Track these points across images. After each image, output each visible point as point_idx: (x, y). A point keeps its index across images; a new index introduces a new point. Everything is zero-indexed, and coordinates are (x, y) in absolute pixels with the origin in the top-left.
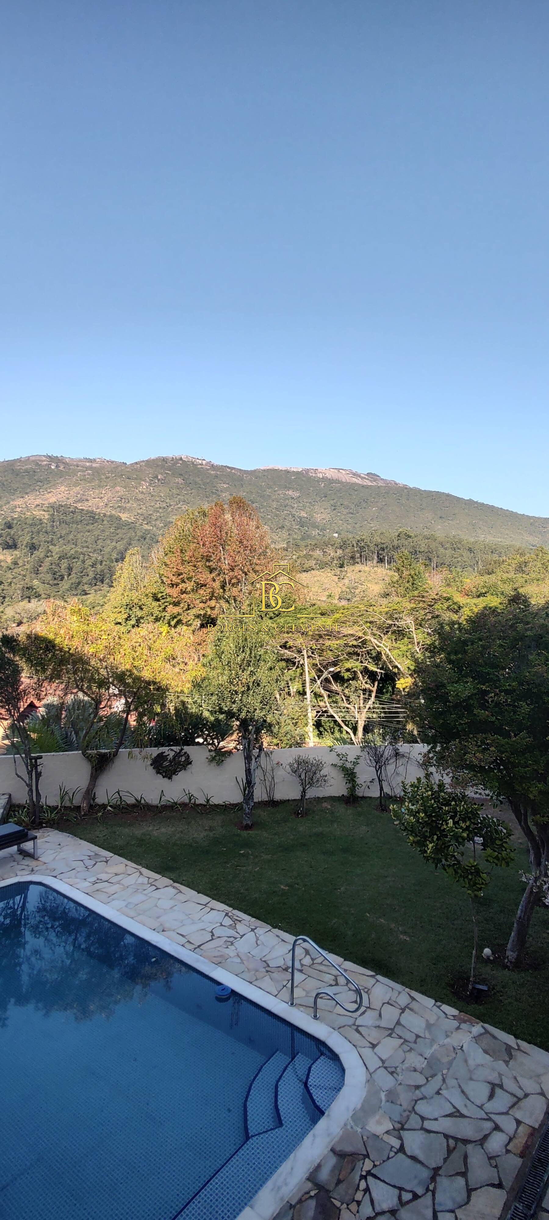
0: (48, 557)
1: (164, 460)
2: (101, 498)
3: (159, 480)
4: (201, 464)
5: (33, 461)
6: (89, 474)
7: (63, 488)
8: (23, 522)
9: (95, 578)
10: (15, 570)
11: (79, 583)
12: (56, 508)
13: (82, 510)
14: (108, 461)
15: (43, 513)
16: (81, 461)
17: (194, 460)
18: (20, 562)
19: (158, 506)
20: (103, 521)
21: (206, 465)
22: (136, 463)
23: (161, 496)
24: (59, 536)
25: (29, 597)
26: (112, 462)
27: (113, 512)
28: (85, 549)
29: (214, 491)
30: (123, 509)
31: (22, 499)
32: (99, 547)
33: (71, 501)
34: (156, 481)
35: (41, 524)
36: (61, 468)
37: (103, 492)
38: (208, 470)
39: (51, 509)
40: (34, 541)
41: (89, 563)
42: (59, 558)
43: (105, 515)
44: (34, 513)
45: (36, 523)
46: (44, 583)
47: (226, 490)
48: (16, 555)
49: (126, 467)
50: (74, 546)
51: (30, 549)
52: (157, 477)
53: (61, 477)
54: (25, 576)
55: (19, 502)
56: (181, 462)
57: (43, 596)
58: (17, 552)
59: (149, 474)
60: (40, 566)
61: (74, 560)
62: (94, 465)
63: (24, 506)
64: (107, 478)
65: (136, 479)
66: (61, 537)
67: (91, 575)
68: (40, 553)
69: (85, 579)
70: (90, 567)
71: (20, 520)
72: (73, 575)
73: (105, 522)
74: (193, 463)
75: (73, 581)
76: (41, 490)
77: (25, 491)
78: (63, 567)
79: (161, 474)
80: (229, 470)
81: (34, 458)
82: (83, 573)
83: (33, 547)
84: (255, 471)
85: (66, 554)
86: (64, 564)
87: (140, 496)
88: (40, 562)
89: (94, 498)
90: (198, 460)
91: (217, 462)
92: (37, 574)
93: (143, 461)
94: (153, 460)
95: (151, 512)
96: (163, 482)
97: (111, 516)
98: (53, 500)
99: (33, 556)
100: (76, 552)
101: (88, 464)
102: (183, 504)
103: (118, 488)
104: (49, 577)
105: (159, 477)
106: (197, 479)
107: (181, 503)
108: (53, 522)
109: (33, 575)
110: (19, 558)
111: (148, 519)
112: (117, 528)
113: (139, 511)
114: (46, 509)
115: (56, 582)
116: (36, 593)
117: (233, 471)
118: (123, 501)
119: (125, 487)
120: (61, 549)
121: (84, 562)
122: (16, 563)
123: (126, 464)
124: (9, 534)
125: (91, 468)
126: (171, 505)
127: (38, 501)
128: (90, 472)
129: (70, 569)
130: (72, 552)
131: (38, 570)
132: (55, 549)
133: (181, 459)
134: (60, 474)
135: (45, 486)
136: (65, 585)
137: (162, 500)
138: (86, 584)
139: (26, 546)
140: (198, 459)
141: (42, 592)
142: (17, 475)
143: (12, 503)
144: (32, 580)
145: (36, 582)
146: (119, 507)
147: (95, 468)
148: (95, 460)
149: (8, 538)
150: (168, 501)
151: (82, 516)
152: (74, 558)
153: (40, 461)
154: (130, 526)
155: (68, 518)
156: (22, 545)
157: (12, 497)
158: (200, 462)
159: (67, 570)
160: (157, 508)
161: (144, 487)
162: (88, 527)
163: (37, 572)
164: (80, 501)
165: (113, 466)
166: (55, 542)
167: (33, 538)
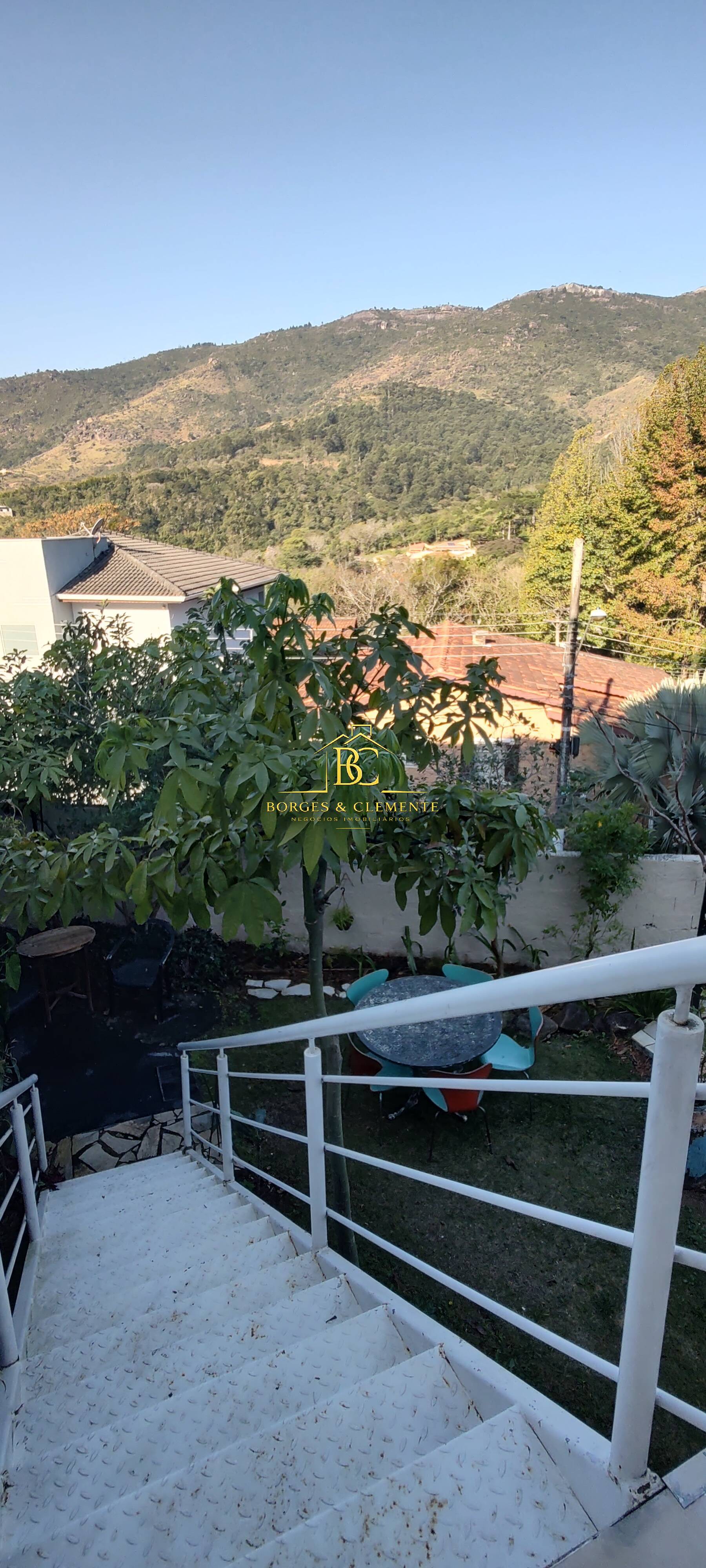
0: (383, 460)
1: (539, 296)
2: (448, 368)
3: (530, 330)
4: (596, 296)
5: (358, 321)
6: (431, 332)
7: (396, 358)
8: (349, 411)
9: (442, 488)
10: (345, 481)
11: (423, 496)
12: (391, 389)
13: (423, 388)
14: (457, 309)
15: (374, 397)
16: (419, 312)
17: (584, 290)
18: (349, 469)
19: (527, 372)
20: (451, 403)
21: (603, 296)
22: (497, 306)
23: (532, 357)
24: (394, 429)
25: (362, 517)
26: (463, 309)
27: (464, 389)
28: (428, 446)
29: (613, 340)
30: (478, 382)
31: (345, 380)
32: (446, 442)
33: (407, 377)
34: (526, 332)
35: (372, 414)
36: (394, 327)
37: (450, 359)
38: (605, 304)
39: (383, 391)
40: (365, 438)
41: (434, 465)
42: (397, 460)
43: (453, 394)
44: (362, 398)
45: (366, 412)
46: (379, 497)
47: (633, 335)
48: (344, 460)
49: (483, 315)
50: (413, 443)
51: (361, 450)
52: (527, 326)
53: (393, 342)
54: (355, 488)
55: (342, 384)
56: (564, 296)
57: (379, 515)
58: (344, 456)
59: (516, 322)
60: (374, 474)
61: (415, 464)
62: (438, 317)
63: (348, 390)
64: (456, 335)
65: (497, 332)
66: (397, 431)
67: (438, 483)
68: (372, 456)
69: (430, 490)
70: (436, 473)
71: (345, 411)
72: (415, 485)
73: (454, 405)
74: (582, 295)
75: (416, 492)
76: (369, 364)
77: (349, 366)
78: (401, 474)
79: (534, 319)
80: (640, 301)
81: (356, 317)
82: (427, 481)
83: (364, 448)
84: (684, 297)
85: (405, 455)
86: (403, 470)
87: (502, 360)
88: (373, 468)
89: (438, 369)
90: (590, 290)
91: (622, 288)
92: (370, 484)
93: (507, 302)
94: (523, 298)
95: (517, 384)
96: (536, 334)
97: (461, 395)
98: (384, 377)
99: (364, 460)
100: (418, 451)
101: (429, 317)
102: (564, 367)
103: (471, 350)
104: (385, 488)
105: (530, 326)
106: (589, 323)
107: (562, 366)
108: (387, 409)
109: (366, 487)
110: (348, 464)
111: (511, 395)
112: (470, 413)
113: (500, 384)
114: (377, 391)
115: (393, 495)
116: (370, 510)
117: (647, 302)
118: (478, 369)
119: (481, 347)
120: (399, 448)
121: (427, 465)
122: (344, 471)
123: (481, 309)
124: (334, 431)
125: (433, 322)
126: (546, 370)
127: (366, 381)
128: (432, 328)
129: (410, 476)
130: (413, 451)
131: (371, 480)
132: (392, 449)
133: (564, 290)
134: (392, 337)
135: (374, 358)
136: (405, 499)
137: (534, 362)
138: (431, 496)
139: (356, 447)
140: (590, 287)
141: (377, 510)
142: (339, 344)
143: (333, 386)
144: (364, 493)
145: (369, 496)
146: (472, 379)
147: (439, 321)
148: (438, 309)
149: (333, 437)
150: (542, 363)
151: (423, 398)
152: (415, 461)
153: (366, 319)
154: (488, 408)
155: (404, 403)
156: (350, 446)
157: (334, 378)
158: (594, 291)
159: (406, 478)
160: (525, 377)
161: (509, 344)
162: (431, 415)
163: (370, 483)
164: (420, 375)
165: (464, 315)
166: (389, 439)
167: (363, 434)
